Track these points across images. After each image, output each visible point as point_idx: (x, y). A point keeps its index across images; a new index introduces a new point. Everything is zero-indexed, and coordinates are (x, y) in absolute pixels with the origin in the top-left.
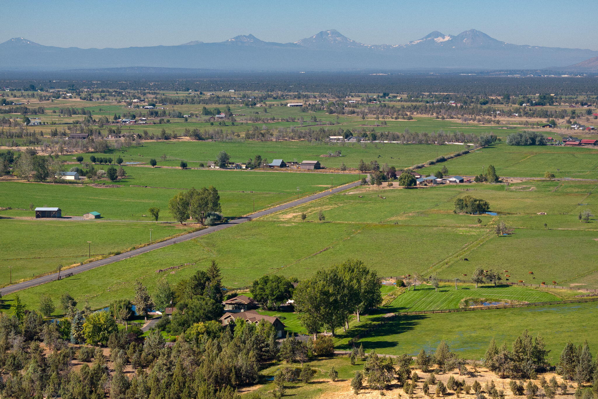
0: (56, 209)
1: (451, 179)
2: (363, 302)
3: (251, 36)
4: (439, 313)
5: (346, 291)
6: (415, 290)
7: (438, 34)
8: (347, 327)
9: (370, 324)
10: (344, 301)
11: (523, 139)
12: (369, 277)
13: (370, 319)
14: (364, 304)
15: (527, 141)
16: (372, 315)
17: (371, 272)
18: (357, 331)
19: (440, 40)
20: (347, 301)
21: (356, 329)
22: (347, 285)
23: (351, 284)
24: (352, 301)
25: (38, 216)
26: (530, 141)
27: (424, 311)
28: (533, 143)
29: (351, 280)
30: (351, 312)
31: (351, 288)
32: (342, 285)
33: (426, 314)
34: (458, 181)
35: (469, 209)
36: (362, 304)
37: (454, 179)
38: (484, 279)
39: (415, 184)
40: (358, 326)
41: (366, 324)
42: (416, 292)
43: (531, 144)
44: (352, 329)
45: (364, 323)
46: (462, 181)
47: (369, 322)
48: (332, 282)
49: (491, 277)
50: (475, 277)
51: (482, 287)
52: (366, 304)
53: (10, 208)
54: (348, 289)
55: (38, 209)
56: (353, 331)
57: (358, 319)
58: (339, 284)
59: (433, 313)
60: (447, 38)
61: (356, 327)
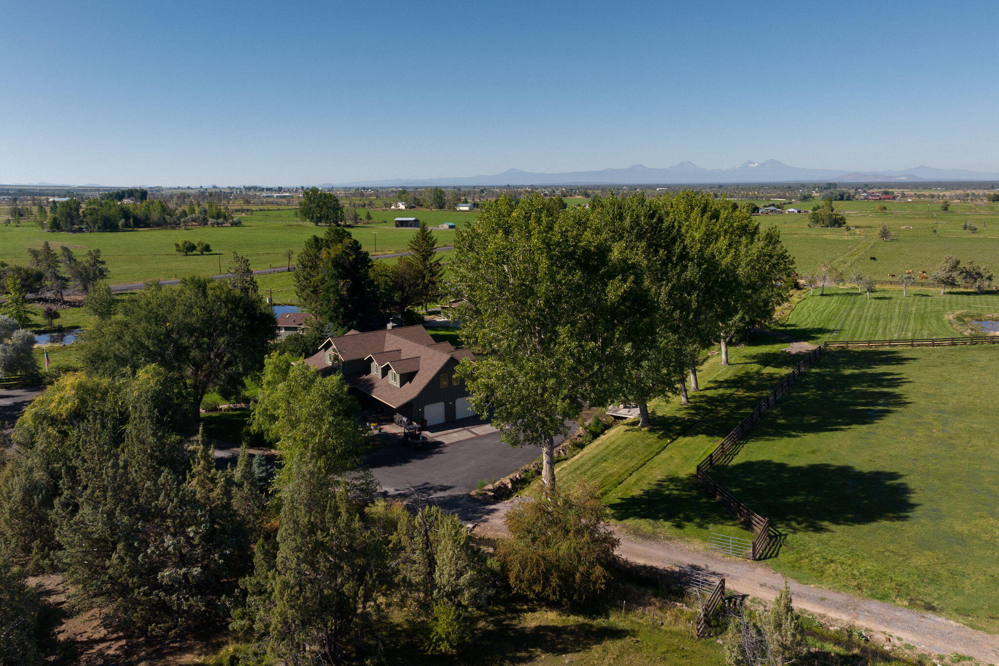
0: (413, 219)
1: (790, 210)
2: (741, 313)
3: (640, 165)
4: (927, 345)
5: (691, 273)
6: (822, 295)
7: (750, 162)
8: (693, 385)
9: (757, 373)
10: (684, 307)
11: (834, 195)
12: (759, 245)
13: (754, 357)
14: (742, 319)
15: (836, 197)
16: (756, 344)
17: (763, 230)
18: (721, 400)
19: (752, 165)
20: (694, 305)
21: (721, 391)
22: (693, 252)
23: (708, 252)
24: (711, 307)
25: (397, 226)
26: (839, 197)
27: (890, 341)
28: (842, 199)
29: (709, 238)
30: (707, 343)
31: (710, 265)
32: (677, 249)
33: (896, 349)
34: (796, 211)
35: (826, 222)
36: (737, 317)
37: (793, 210)
38: (959, 280)
39: (758, 212)
40: (726, 381)
41: (747, 373)
42: (827, 299)
43: (840, 200)
44: (709, 393)
45: (739, 371)
46: (799, 212)
47: (755, 367)
48: (640, 237)
49: (973, 275)
50: (943, 275)
51: (950, 293)
52: (747, 318)
53: (385, 222)
54: (699, 265)
55: (397, 219)
56: (712, 400)
57: (724, 357)
58: (668, 248)
59: (912, 345)
60: (756, 165)
61: (719, 384)
